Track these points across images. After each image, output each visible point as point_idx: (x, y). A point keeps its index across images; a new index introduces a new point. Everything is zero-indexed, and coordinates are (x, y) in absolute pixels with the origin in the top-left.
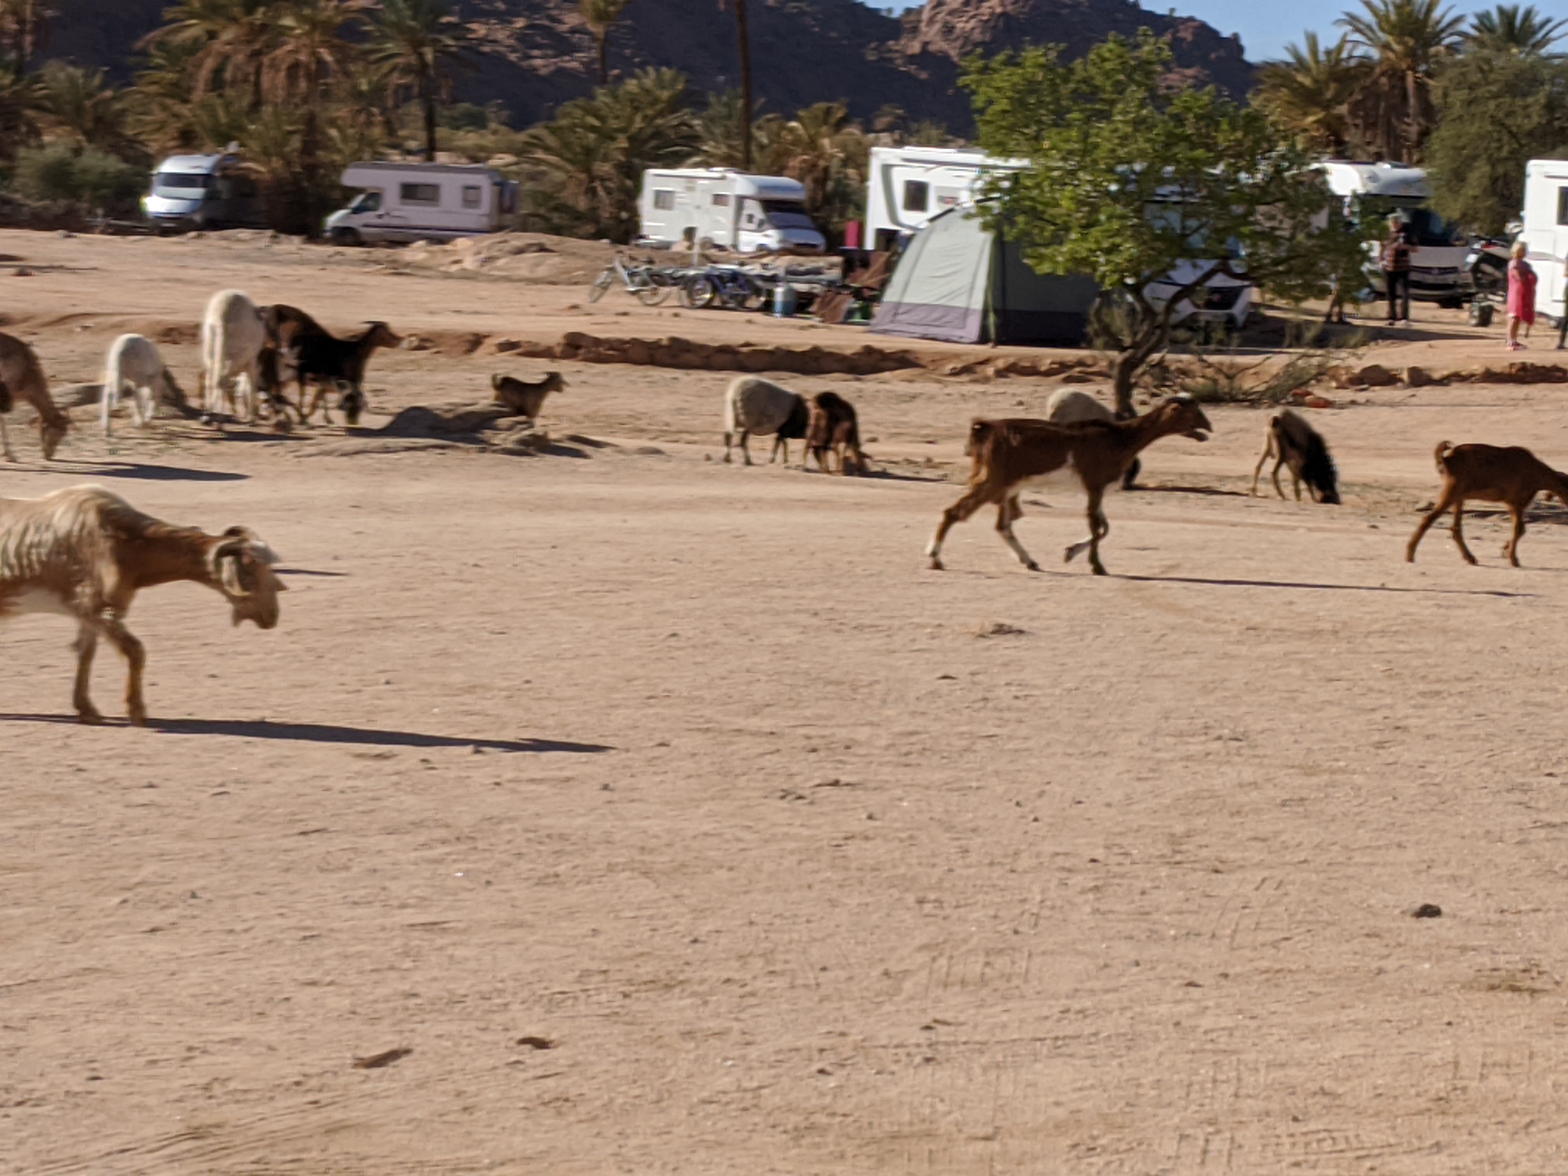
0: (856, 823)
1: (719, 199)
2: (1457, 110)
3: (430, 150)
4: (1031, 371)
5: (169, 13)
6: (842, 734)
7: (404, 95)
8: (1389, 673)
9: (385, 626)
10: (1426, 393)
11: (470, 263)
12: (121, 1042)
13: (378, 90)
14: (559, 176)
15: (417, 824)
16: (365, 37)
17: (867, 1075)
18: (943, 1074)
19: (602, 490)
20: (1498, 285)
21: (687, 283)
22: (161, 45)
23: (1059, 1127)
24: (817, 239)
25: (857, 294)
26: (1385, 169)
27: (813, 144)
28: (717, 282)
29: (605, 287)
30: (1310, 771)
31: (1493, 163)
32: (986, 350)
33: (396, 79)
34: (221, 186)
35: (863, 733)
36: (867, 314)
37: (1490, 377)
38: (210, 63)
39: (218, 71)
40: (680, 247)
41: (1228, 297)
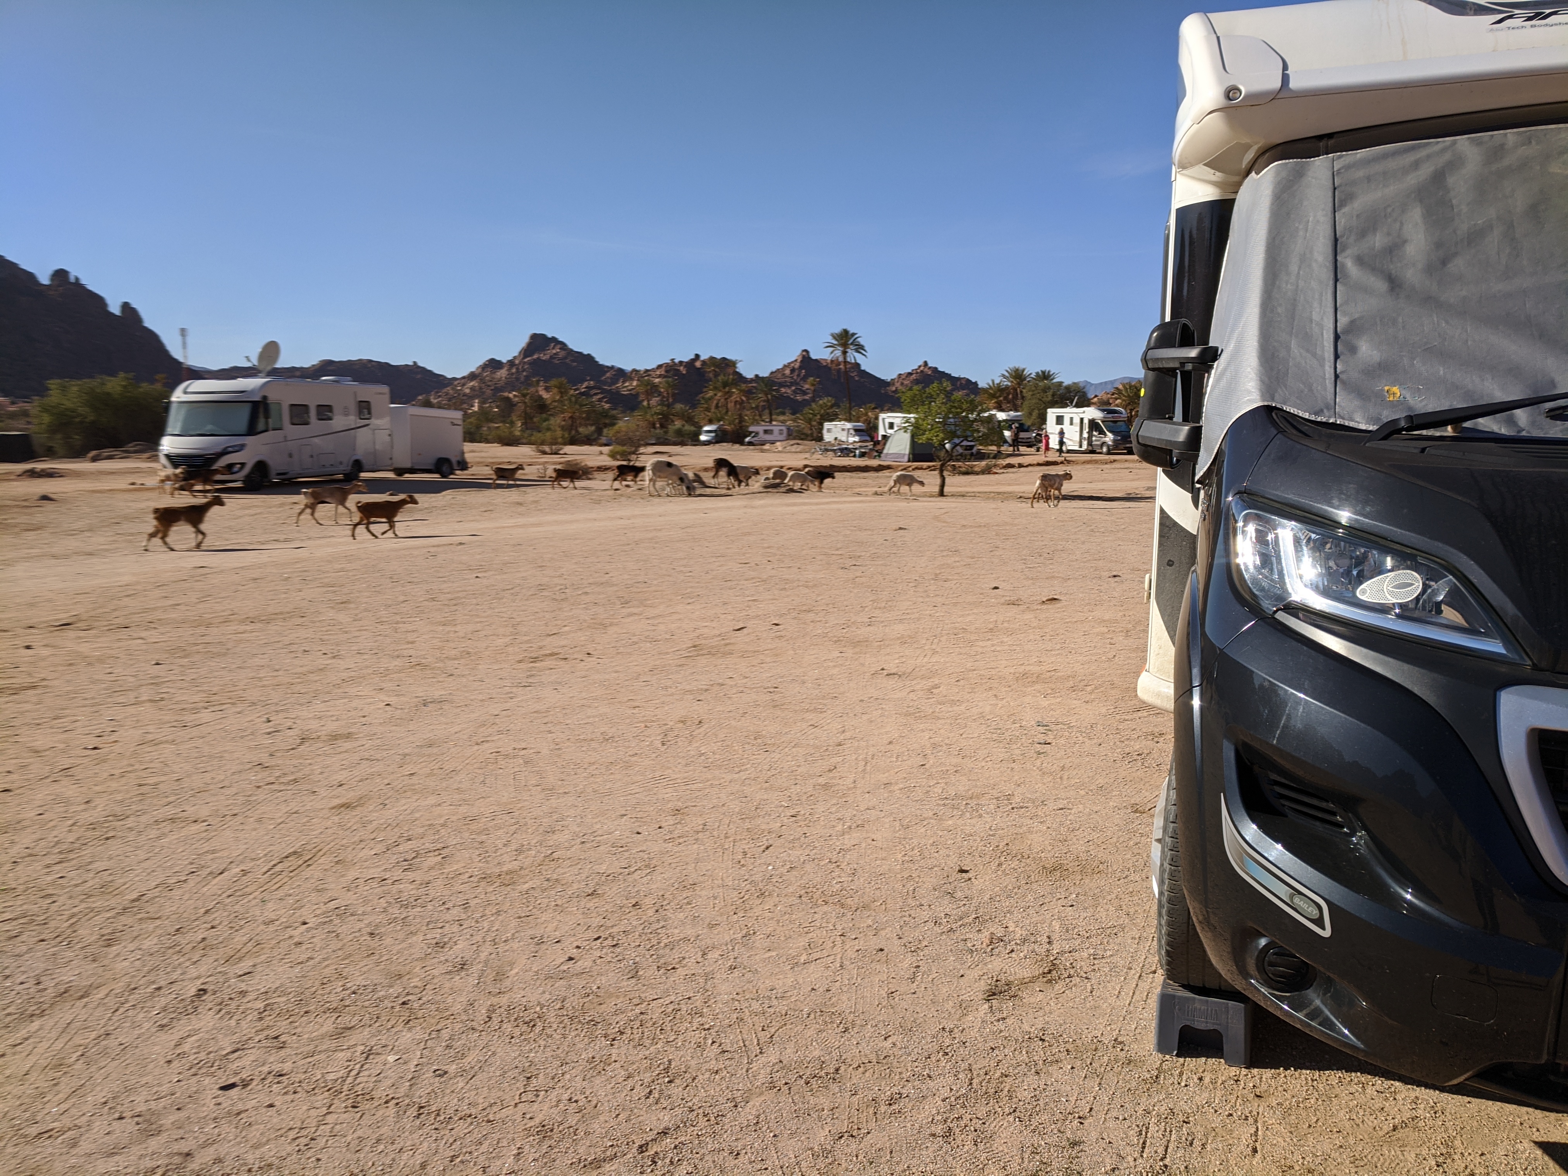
0: (859, 574)
1: (843, 430)
2: (1029, 397)
3: (771, 421)
4: (921, 469)
5: (705, 390)
6: (858, 554)
7: (764, 408)
8: (997, 535)
9: (749, 534)
10: (1022, 469)
11: (780, 449)
12: (679, 628)
13: (757, 407)
14: (803, 426)
15: (753, 578)
16: (754, 393)
17: (854, 629)
18: (872, 628)
19: (807, 501)
20: (1041, 441)
21: (834, 451)
22: (703, 398)
23: (898, 638)
24: (868, 438)
25: (877, 451)
26: (1012, 413)
27: (866, 414)
28: (842, 450)
29: (813, 453)
30: (972, 558)
31: (1039, 410)
32: (910, 464)
33: (762, 404)
34: (719, 433)
35: (863, 554)
36: (879, 456)
37: (1039, 465)
38: (715, 402)
39: (717, 404)
40: (833, 442)
41: (972, 447)
